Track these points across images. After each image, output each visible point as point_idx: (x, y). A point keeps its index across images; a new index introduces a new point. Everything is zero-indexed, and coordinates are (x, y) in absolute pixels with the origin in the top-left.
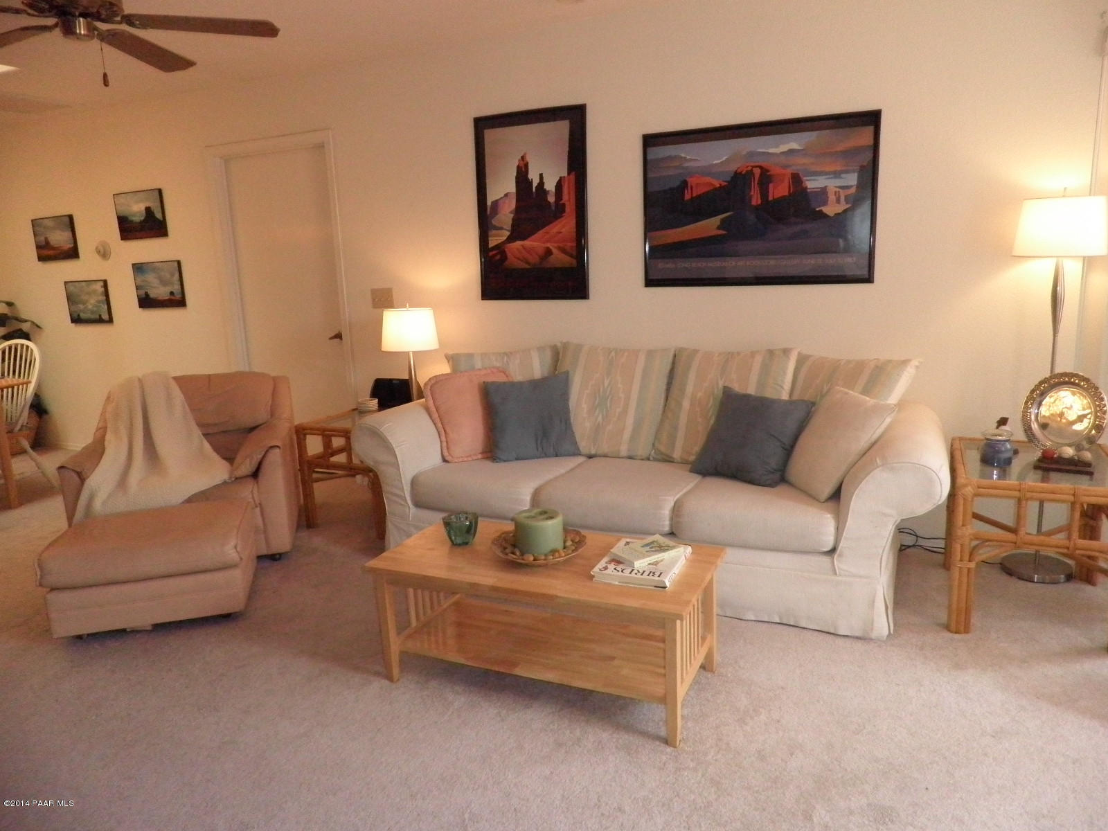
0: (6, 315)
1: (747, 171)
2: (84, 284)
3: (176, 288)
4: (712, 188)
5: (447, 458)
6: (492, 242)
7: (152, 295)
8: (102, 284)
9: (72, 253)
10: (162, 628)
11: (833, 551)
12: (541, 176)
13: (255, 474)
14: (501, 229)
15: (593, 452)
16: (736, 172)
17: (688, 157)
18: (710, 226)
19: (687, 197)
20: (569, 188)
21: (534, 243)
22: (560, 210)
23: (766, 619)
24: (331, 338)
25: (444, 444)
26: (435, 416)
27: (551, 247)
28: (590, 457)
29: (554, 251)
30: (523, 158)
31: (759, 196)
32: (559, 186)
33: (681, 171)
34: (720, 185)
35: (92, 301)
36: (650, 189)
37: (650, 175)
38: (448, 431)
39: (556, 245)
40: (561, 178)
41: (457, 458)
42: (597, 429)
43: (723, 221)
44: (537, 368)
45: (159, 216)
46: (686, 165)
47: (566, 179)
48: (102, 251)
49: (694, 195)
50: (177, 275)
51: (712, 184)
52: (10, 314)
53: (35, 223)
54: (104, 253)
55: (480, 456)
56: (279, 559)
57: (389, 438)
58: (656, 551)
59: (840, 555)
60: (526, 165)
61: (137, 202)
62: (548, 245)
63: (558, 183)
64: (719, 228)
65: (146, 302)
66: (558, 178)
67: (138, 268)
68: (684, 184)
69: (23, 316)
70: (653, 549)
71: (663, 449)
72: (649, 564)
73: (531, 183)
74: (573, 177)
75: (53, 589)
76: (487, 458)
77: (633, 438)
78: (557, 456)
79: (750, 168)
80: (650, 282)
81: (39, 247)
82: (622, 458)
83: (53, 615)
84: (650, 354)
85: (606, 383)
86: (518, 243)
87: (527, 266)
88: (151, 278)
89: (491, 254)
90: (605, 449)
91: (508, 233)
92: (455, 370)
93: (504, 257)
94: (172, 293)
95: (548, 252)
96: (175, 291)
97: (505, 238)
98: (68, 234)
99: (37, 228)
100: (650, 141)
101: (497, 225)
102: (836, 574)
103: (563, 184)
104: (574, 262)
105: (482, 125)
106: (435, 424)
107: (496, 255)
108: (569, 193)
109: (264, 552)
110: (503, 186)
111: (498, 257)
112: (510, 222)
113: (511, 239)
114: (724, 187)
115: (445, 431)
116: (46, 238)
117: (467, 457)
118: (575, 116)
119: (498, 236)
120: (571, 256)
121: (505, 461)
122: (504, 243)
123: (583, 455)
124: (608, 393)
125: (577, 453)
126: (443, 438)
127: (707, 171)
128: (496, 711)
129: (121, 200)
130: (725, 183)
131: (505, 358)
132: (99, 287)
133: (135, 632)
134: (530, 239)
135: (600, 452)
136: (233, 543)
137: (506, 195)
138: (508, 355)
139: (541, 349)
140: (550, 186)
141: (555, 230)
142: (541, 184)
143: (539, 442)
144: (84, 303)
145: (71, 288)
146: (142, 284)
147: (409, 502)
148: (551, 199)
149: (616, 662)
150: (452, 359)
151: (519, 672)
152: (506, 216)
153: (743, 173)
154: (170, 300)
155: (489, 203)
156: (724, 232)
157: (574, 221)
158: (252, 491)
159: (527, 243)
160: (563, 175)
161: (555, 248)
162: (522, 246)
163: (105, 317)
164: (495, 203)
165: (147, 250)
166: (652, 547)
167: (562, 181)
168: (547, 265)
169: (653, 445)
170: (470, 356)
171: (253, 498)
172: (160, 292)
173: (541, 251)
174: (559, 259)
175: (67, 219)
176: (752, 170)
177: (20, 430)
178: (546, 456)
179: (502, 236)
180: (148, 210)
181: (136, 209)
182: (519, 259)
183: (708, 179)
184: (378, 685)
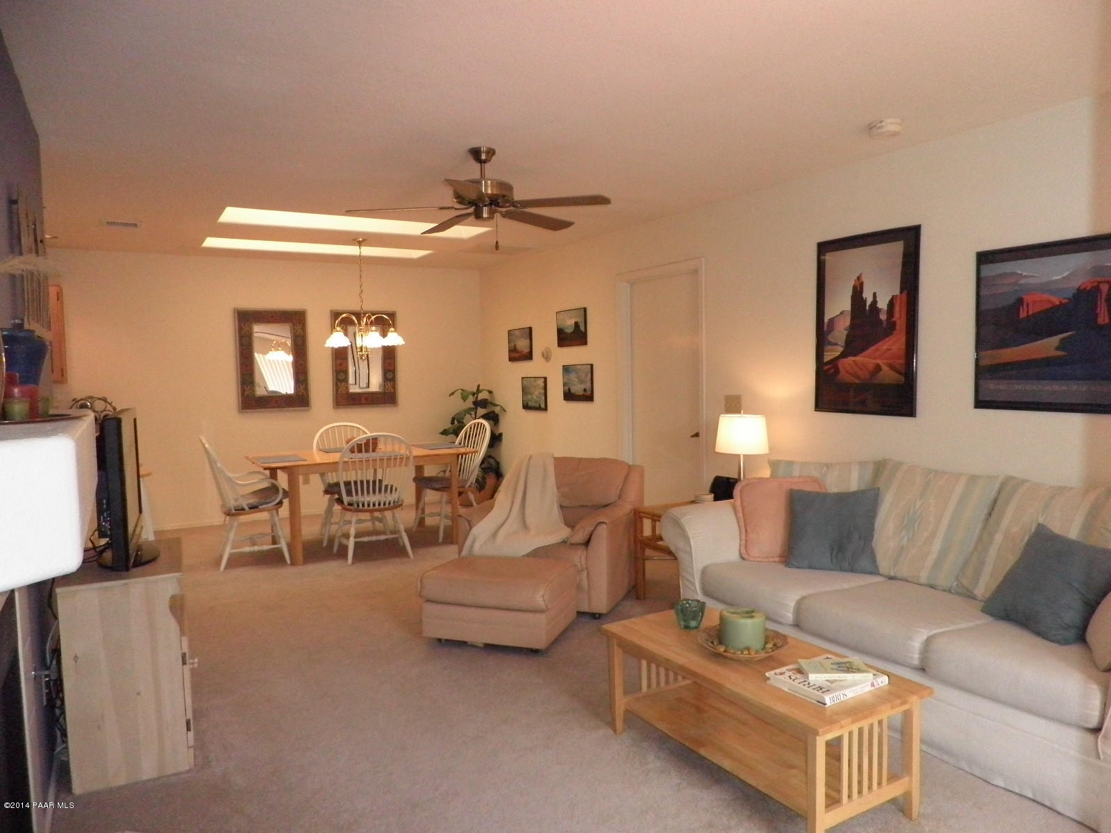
0: (486, 400)
1: (1093, 287)
2: (532, 379)
3: (588, 385)
4: (1050, 306)
5: (744, 556)
6: (828, 357)
7: (572, 391)
8: (543, 380)
9: (529, 356)
10: (491, 648)
11: (1097, 730)
12: (875, 295)
13: (587, 543)
14: (836, 344)
15: (892, 574)
16: (1079, 289)
17: (1024, 274)
18: (1049, 346)
19: (1023, 315)
20: (900, 306)
21: (865, 360)
22: (891, 326)
23: (1017, 790)
24: (692, 436)
25: (744, 542)
26: (740, 515)
27: (882, 365)
28: (891, 578)
29: (885, 368)
30: (859, 278)
31: (1106, 313)
32: (891, 304)
33: (1016, 288)
34: (1061, 302)
35: (536, 393)
36: (983, 307)
37: (984, 292)
38: (749, 530)
39: (885, 361)
40: (893, 296)
41: (754, 557)
42: (901, 550)
43: (1062, 340)
44: (853, 483)
45: (582, 328)
46: (1022, 281)
47: (898, 297)
48: (545, 354)
49: (1030, 313)
50: (590, 375)
51: (1050, 301)
52: (490, 400)
53: (510, 333)
54: (547, 357)
55: (777, 559)
56: (599, 618)
57: (687, 529)
58: (841, 670)
59: (1105, 737)
60: (862, 284)
61: (570, 318)
62: (879, 362)
63: (890, 301)
64: (1058, 348)
65: (569, 396)
66: (891, 297)
67: (566, 369)
68: (1020, 301)
69: (497, 403)
70: (840, 669)
71: (965, 582)
72: (827, 681)
73: (865, 302)
74: (904, 295)
75: (428, 601)
76: (781, 562)
77: (937, 565)
78: (852, 571)
79: (1096, 284)
80: (980, 403)
81: (510, 351)
82: (922, 585)
83: (424, 619)
84: (973, 479)
85: (918, 504)
86: (851, 359)
87: (857, 381)
88: (573, 377)
89: (826, 368)
90: (904, 571)
91: (841, 349)
92: (774, 474)
93: (837, 371)
94: (585, 390)
95: (878, 368)
96: (587, 388)
97: (839, 353)
98: (527, 342)
99: (511, 337)
100: (984, 258)
101: (832, 341)
102: (1098, 757)
103: (895, 302)
104: (902, 379)
105: (824, 248)
106: (738, 522)
107: (829, 369)
108: (900, 311)
109: (585, 608)
110: (840, 304)
111: (832, 371)
112: (844, 337)
113: (844, 355)
114: (1066, 304)
115: (746, 530)
116: (515, 345)
117: (764, 558)
118: (910, 237)
119: (831, 351)
120: (899, 373)
121: (798, 567)
122: (837, 358)
123: (882, 575)
124: (918, 514)
125: (875, 572)
126: (743, 537)
127: (1045, 288)
128: (679, 781)
129: (561, 316)
130: (1067, 301)
131: (825, 468)
132: (541, 383)
133: (473, 646)
134: (861, 355)
135: (898, 575)
136: (541, 593)
137: (842, 313)
138: (828, 466)
139: (862, 464)
140: (883, 304)
141: (885, 347)
142: (875, 302)
143: (834, 553)
144: (531, 394)
145: (525, 383)
146: (567, 381)
147: (698, 588)
148: (883, 317)
149: (794, 772)
150: (774, 465)
151: (703, 752)
152: (840, 334)
153: (1088, 289)
154: (583, 395)
155: (826, 320)
156: (1063, 353)
157: (904, 339)
158: (580, 557)
159: (858, 358)
160: (895, 294)
161: (884, 364)
162: (854, 361)
163: (543, 406)
164: (832, 321)
165: (573, 355)
166: (839, 667)
167: (894, 300)
168: (875, 381)
169: (957, 577)
170: (790, 464)
171: (580, 562)
172: (577, 389)
173: (871, 367)
174: (888, 376)
175: (528, 331)
176: (1098, 286)
177: (469, 487)
178: (842, 569)
179: (837, 352)
180: (576, 323)
181: (569, 323)
182: (850, 374)
183: (1046, 296)
184: (605, 731)
